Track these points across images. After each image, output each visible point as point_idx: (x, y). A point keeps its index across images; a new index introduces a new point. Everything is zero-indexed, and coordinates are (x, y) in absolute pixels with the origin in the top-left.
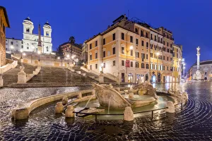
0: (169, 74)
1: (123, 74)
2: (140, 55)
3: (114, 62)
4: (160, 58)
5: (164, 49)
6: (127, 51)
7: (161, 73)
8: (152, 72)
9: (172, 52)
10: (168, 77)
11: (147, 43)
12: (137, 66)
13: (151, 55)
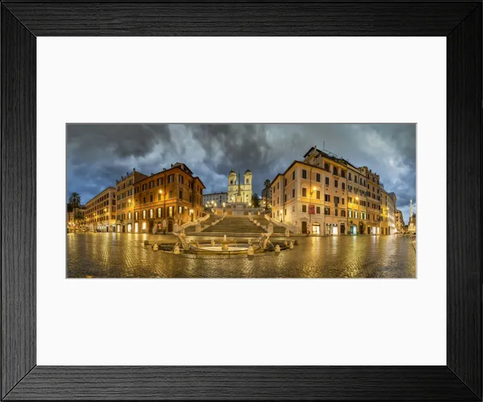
0: (375, 225)
1: (304, 224)
2: (332, 199)
3: (294, 207)
4: (363, 203)
5: (368, 194)
6: (311, 194)
7: (365, 222)
8: (349, 220)
9: (379, 199)
10: (374, 228)
11: (343, 184)
12: (327, 212)
13: (350, 199)
